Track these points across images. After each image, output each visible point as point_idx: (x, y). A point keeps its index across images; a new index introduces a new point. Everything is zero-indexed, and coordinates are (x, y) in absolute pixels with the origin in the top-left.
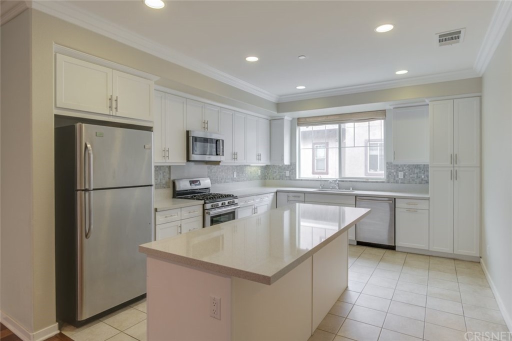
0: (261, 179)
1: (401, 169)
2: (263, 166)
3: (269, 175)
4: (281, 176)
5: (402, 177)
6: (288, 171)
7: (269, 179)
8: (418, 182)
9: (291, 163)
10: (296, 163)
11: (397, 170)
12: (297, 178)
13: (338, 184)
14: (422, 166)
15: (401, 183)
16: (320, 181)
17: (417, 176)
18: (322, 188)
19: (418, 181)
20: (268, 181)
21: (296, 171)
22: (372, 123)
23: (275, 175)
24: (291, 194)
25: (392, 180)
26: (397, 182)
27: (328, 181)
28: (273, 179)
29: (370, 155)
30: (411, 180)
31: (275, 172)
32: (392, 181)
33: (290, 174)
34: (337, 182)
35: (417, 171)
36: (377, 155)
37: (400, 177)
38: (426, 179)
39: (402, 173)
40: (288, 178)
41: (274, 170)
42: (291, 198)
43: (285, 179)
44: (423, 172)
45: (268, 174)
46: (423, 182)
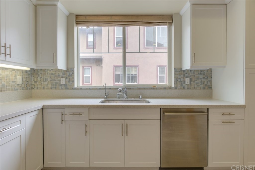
0: (24, 89)
1: (187, 75)
2: (26, 71)
3: (38, 83)
4: (53, 85)
5: (189, 83)
6: (64, 79)
7: (38, 89)
8: (202, 88)
9: (67, 68)
10: (74, 68)
11: (184, 75)
12: (76, 86)
13: (126, 92)
14: (205, 72)
15: (188, 89)
16: (105, 89)
17: (201, 82)
18: (107, 98)
19: (201, 86)
20: (35, 91)
21: (73, 78)
22: (157, 28)
23: (46, 83)
24: (66, 111)
25: (179, 86)
26: (184, 88)
27: (118, 89)
28: (44, 88)
29: (116, 74)
30: (196, 86)
31: (46, 80)
32: (179, 88)
33: (66, 82)
34: (125, 90)
35: (201, 77)
36: (119, 74)
37: (186, 83)
38: (209, 84)
39: (189, 78)
40: (63, 87)
41: (45, 77)
42: (67, 117)
43: (60, 87)
44: (206, 77)
45: (35, 82)
46: (207, 87)
